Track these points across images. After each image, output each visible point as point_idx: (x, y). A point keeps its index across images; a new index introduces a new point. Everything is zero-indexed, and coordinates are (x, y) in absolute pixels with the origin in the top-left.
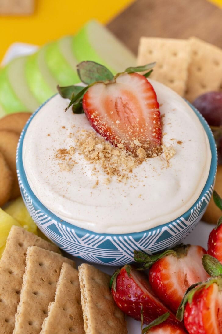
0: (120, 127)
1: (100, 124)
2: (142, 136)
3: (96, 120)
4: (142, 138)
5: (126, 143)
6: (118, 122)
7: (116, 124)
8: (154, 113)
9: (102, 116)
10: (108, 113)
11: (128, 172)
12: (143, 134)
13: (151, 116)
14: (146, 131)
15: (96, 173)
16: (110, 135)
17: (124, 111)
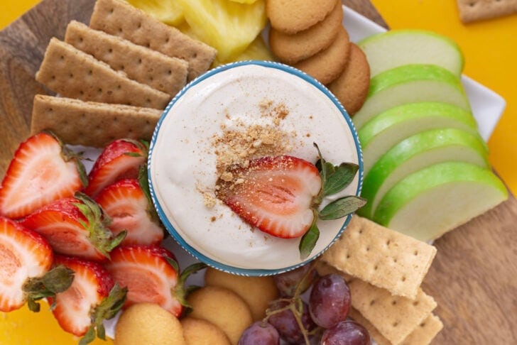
0: (265, 178)
1: (280, 161)
4: (242, 191)
5: (246, 171)
7: (269, 177)
8: (257, 220)
9: (286, 169)
10: (284, 178)
12: (245, 194)
13: (257, 214)
14: (246, 199)
16: (264, 164)
17: (280, 196)
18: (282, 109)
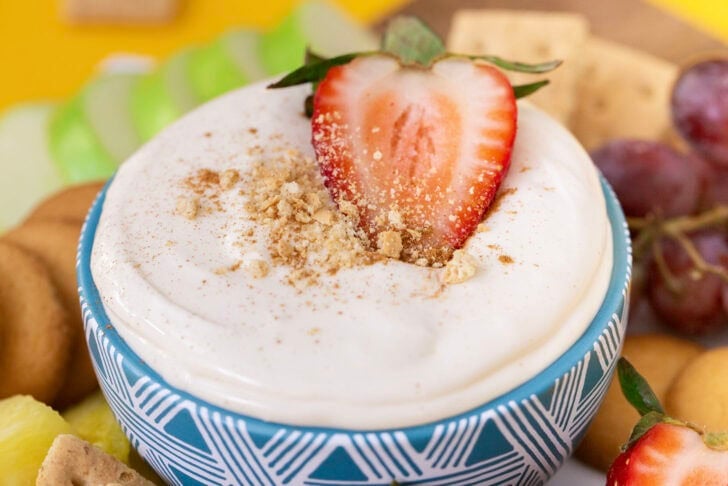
0: (377, 170)
1: (329, 142)
2: (421, 210)
3: (326, 130)
4: (419, 215)
5: (367, 210)
6: (378, 155)
7: (373, 159)
8: (484, 171)
9: (346, 127)
10: (367, 129)
11: (326, 270)
12: (426, 208)
13: (470, 174)
14: (438, 202)
15: (247, 244)
16: (341, 176)
17: (414, 141)
18: (196, 182)
